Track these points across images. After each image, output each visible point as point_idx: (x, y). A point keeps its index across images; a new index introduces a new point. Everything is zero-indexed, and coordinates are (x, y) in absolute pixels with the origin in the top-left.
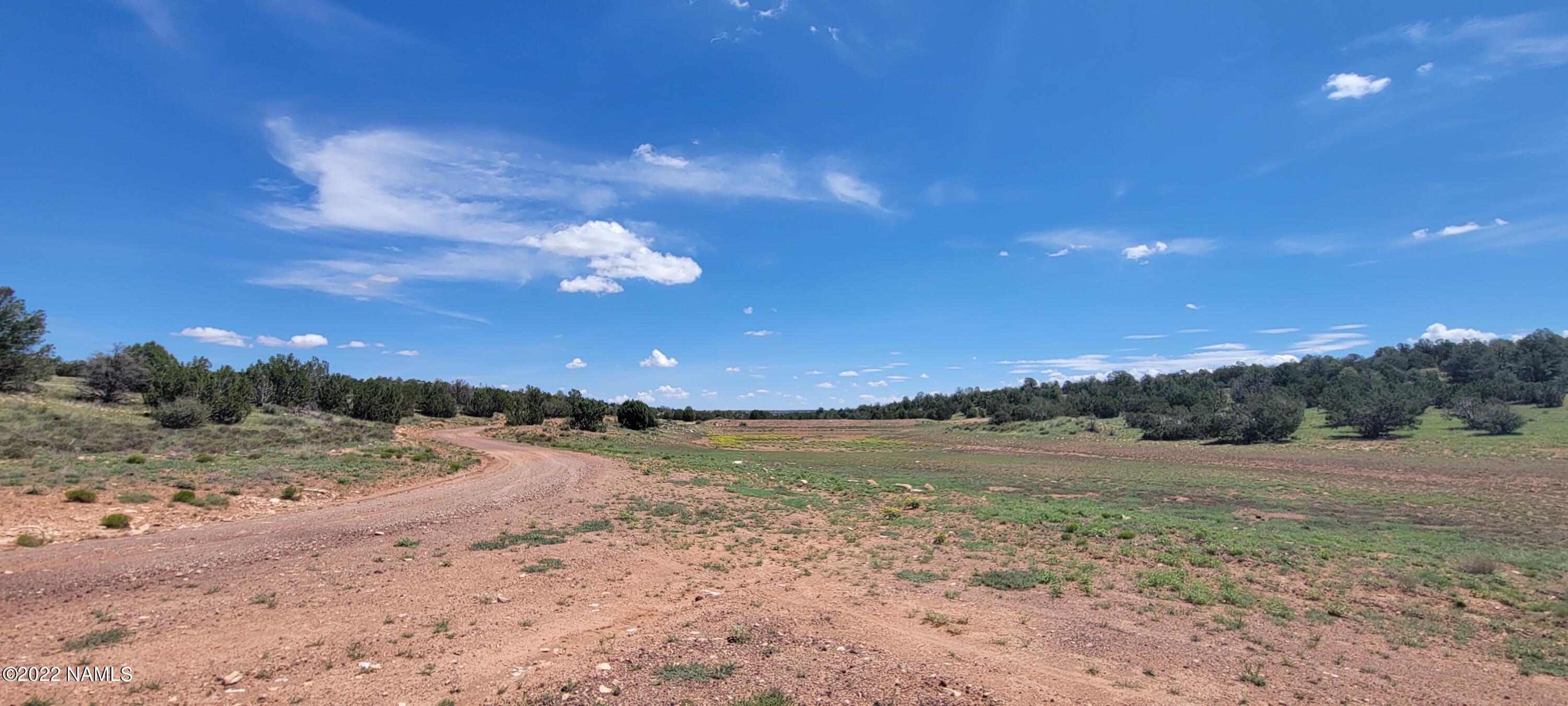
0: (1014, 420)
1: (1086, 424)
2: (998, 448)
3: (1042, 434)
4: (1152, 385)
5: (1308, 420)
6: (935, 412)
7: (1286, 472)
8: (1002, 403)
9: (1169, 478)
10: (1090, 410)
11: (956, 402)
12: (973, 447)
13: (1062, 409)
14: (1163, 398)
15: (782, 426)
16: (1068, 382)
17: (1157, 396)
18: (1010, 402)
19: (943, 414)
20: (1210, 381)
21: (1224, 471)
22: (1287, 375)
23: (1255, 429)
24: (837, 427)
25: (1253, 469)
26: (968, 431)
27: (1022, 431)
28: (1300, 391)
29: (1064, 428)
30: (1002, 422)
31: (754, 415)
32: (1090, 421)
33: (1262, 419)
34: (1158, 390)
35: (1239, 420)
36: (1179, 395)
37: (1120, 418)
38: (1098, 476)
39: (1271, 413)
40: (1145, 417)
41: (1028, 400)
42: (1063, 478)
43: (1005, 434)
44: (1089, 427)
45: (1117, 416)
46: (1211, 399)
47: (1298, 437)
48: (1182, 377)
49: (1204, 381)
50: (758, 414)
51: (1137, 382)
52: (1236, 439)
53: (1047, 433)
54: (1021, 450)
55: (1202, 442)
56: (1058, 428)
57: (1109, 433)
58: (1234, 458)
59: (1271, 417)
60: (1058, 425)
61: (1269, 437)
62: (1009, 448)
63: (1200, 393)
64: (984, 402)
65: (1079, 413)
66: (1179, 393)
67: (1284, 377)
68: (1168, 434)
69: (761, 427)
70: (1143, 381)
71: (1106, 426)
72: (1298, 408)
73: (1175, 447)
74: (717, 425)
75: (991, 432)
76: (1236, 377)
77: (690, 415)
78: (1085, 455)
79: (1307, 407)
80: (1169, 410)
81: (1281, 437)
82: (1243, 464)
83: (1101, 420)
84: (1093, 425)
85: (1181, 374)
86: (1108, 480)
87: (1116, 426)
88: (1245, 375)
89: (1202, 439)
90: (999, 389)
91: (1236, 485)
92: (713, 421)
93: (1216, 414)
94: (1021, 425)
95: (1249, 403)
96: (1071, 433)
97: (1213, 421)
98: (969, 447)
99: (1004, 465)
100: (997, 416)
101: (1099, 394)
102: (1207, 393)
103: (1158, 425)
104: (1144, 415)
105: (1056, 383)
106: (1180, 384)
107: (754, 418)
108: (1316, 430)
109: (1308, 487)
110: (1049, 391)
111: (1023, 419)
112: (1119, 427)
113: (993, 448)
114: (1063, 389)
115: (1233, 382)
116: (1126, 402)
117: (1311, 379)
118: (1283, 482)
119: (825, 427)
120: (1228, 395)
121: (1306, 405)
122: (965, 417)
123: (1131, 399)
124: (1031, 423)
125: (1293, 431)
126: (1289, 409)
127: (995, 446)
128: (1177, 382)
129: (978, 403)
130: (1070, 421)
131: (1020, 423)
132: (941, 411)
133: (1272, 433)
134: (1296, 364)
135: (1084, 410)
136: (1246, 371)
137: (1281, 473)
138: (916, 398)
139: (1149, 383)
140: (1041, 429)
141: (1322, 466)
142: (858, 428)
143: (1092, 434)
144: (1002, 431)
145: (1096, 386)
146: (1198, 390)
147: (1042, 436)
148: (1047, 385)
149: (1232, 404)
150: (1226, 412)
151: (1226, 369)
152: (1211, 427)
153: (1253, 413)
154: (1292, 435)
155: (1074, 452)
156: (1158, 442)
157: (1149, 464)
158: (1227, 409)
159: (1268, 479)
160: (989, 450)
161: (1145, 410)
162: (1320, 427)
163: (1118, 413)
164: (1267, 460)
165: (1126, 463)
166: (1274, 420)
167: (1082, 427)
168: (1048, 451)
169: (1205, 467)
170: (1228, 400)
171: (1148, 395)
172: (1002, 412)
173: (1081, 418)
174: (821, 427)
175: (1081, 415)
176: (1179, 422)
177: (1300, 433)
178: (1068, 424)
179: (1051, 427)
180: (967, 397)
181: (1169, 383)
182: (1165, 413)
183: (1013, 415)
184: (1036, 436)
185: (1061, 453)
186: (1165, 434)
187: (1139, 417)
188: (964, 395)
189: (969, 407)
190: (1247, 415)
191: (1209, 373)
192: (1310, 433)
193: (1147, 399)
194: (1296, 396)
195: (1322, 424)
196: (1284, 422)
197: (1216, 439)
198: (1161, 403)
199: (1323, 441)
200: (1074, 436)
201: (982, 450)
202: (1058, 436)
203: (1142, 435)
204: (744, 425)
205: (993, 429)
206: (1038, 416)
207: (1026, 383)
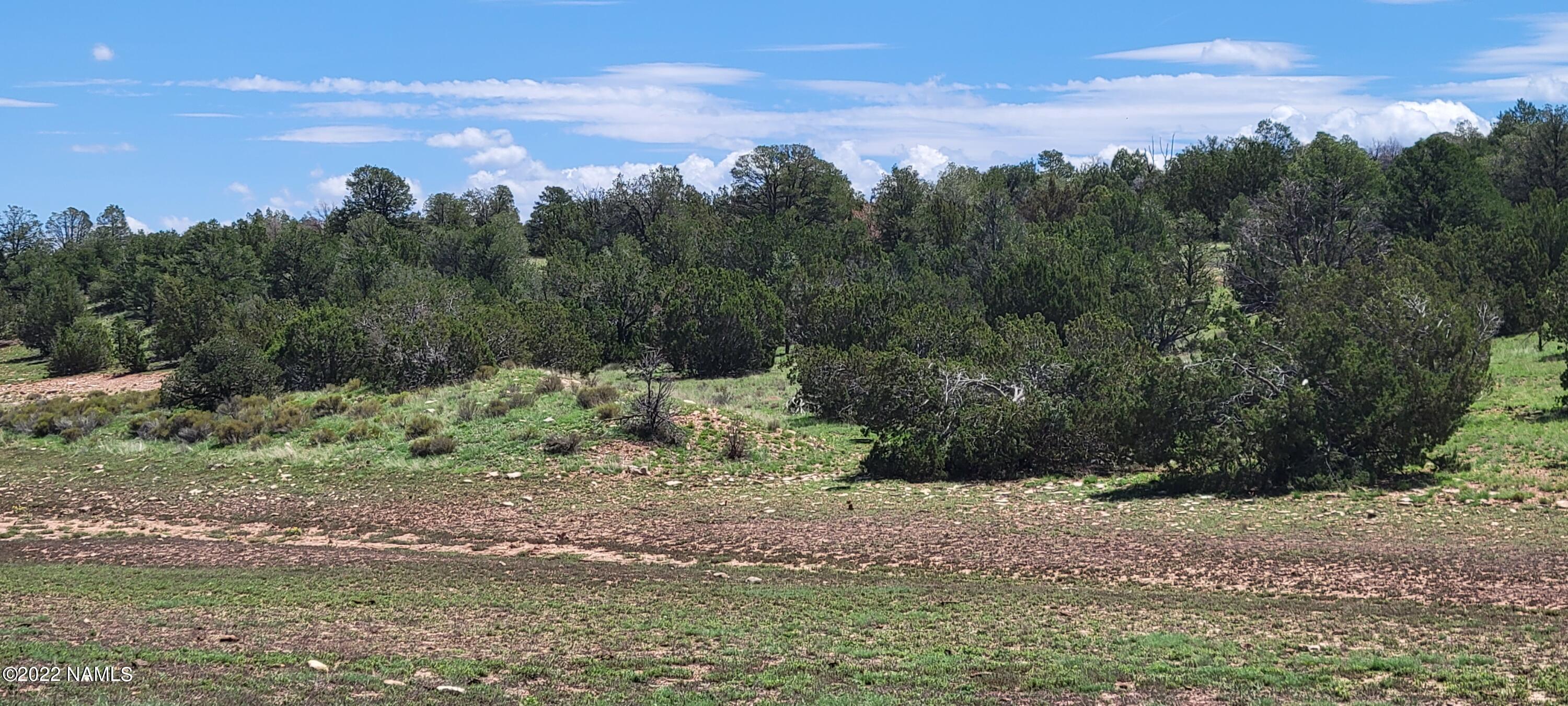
0: (289, 385)
1: (622, 403)
2: (199, 531)
3: (422, 452)
4: (918, 221)
5: (1501, 387)
7: (1409, 612)
8: (233, 295)
9: (958, 653)
10: (646, 338)
12: (76, 525)
13: (522, 327)
14: (963, 280)
16: (557, 195)
17: (938, 270)
18: (277, 292)
20: (1151, 205)
21: (1178, 615)
22: (1441, 189)
23: (1307, 424)
25: (1287, 603)
26: (50, 443)
27: (326, 440)
28: (1483, 261)
29: (523, 420)
30: (227, 392)
32: (642, 388)
33: (1334, 382)
34: (945, 241)
35: (1248, 385)
36: (1028, 272)
37: (778, 374)
38: (659, 653)
39: (1368, 355)
40: (880, 369)
41: (366, 283)
42: (496, 668)
43: (240, 454)
44: (637, 421)
45: (766, 367)
46: (1152, 288)
47: (1461, 458)
48: (1044, 187)
49: (1130, 205)
51: (860, 205)
52: (1233, 469)
53: (444, 449)
54: (312, 538)
55: (1103, 485)
56: (497, 425)
57: (720, 447)
58: (1218, 556)
59: (1370, 370)
60: (496, 410)
61: (1357, 462)
62: (256, 529)
63: (1109, 264)
64: (145, 288)
65: (596, 348)
66: (1024, 257)
67: (1430, 197)
68: (971, 447)
70: (883, 198)
71: (713, 412)
72: (1470, 331)
73: (993, 511)
75: (172, 448)
76: (1252, 192)
78: (610, 557)
79: (1504, 332)
80: (982, 338)
81: (1400, 462)
82: (1254, 581)
83: (693, 383)
84: (652, 406)
85: (1039, 170)
86: (699, 672)
87: (757, 415)
88: (1288, 185)
89: (1104, 472)
90: (226, 222)
91: (1216, 676)
93: (1167, 359)
94: (322, 409)
95: (1292, 307)
96: (556, 449)
97: (1149, 391)
98: (52, 524)
99: (222, 614)
100: (206, 364)
101: (691, 254)
102: (1138, 261)
103: (934, 407)
104: (876, 358)
105: (504, 195)
106: (1033, 218)
108: (1526, 430)
109: (1480, 672)
110: (467, 236)
111: (335, 377)
112: (767, 419)
113: (176, 530)
114: (533, 230)
115: (1239, 213)
116: (807, 299)
117: (1526, 207)
118: (1393, 656)
120: (1218, 274)
121: (1496, 318)
122: (41, 368)
123: (827, 283)
124: (371, 399)
125: (1443, 436)
126: (1436, 334)
127: (186, 519)
128: (1021, 212)
129: (115, 293)
130: (551, 387)
131: (317, 396)
133: (1369, 442)
134: (1475, 143)
135: (624, 335)
136: (1294, 167)
137: (1387, 615)
139: (906, 211)
140: (417, 431)
141: (1537, 579)
143: (646, 454)
144: (227, 439)
145: (682, 220)
146: (1102, 247)
147: (417, 464)
148: (458, 206)
149: (1228, 312)
150: (1204, 348)
151: (1215, 153)
152: (1141, 414)
153: (1305, 355)
154: (1439, 451)
155: (562, 540)
156: (926, 490)
157: (881, 590)
158: (1208, 335)
159: (1337, 642)
160: (154, 540)
161: (883, 336)
162: (1542, 417)
163: (771, 349)
164: (1342, 559)
165: (786, 590)
166: (1379, 383)
167: (606, 416)
168: (445, 538)
169: (1103, 599)
170: (1215, 298)
171: (903, 267)
172: (230, 340)
173: (606, 376)
175: (607, 359)
176: (1019, 395)
177: (1470, 442)
178: (543, 404)
179: (466, 416)
180: (60, 259)
181: (990, 209)
182: (962, 351)
183: (286, 356)
184: (388, 463)
185: (502, 548)
186: (957, 449)
187: (853, 370)
188: (40, 248)
189: (66, 316)
190: (1281, 360)
191: (1151, 169)
192: (1504, 441)
193: (897, 284)
194: (1466, 280)
195: (1549, 404)
196: (1416, 394)
197: (1157, 473)
198: (952, 302)
199: (1545, 476)
200: (569, 461)
201: (122, 539)
202: (491, 461)
203: (861, 453)
205: (185, 431)
206: (407, 365)
207: (356, 194)
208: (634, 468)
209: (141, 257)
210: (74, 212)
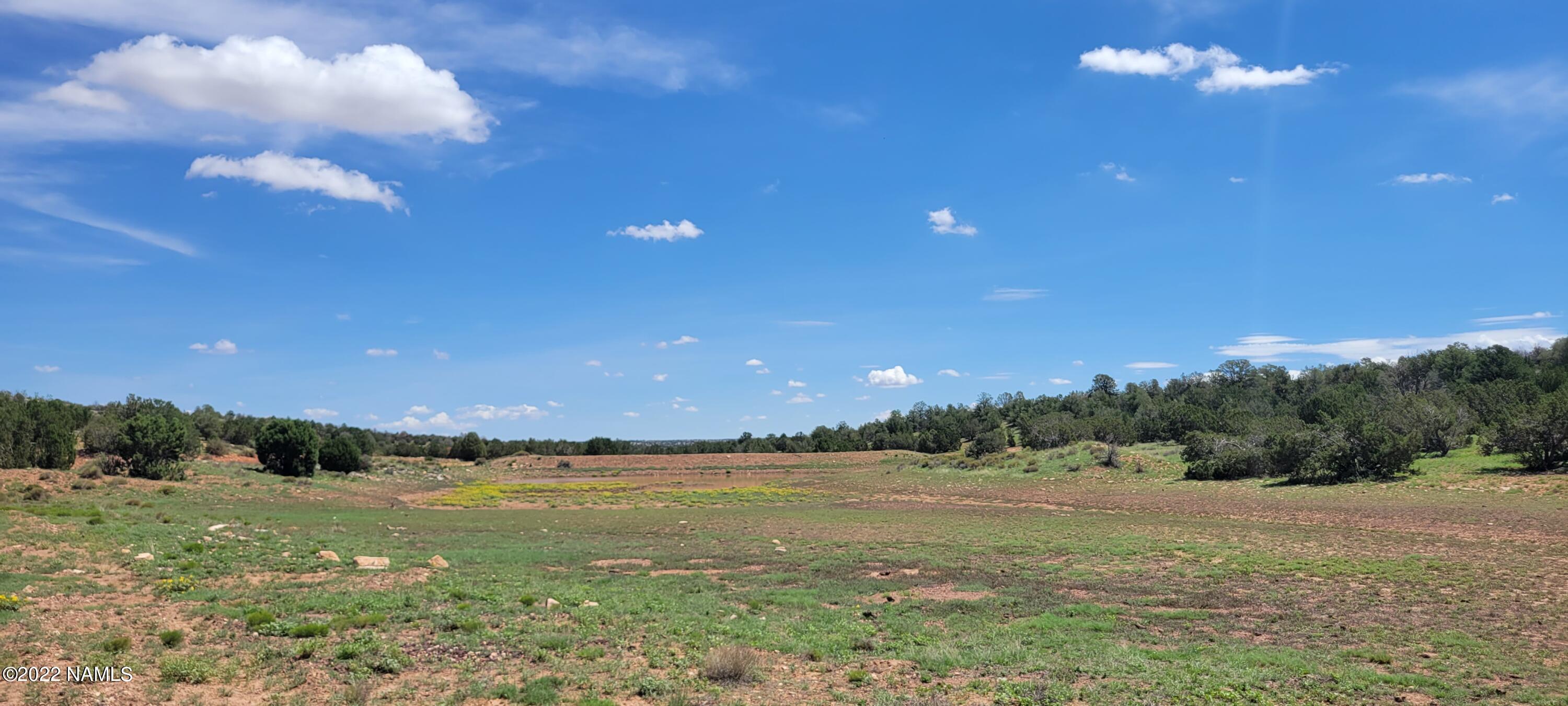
1: (1104, 453)
3: (1026, 471)
6: (931, 437)
11: (976, 420)
15: (637, 466)
19: (946, 441)
23: (1349, 457)
24: (739, 468)
27: (1002, 467)
29: (1069, 459)
30: (986, 452)
31: (596, 447)
32: (1110, 448)
47: (1422, 470)
50: (601, 446)
52: (1319, 475)
55: (1268, 482)
56: (1059, 461)
57: (1134, 470)
60: (1063, 456)
61: (1375, 471)
68: (1223, 468)
69: (597, 470)
74: (515, 466)
77: (474, 448)
81: (1393, 472)
84: (1112, 454)
89: (1271, 476)
92: (509, 459)
96: (1072, 470)
103: (1211, 452)
107: (595, 453)
119: (716, 468)
127: (936, 495)
132: (943, 436)
138: (912, 412)
140: (1031, 464)
142: (777, 467)
143: (1101, 471)
147: (1020, 475)
152: (1285, 454)
154: (1414, 467)
164: (1335, 510)
167: (1096, 458)
174: (710, 468)
176: (1246, 447)
178: (1079, 454)
179: (1051, 458)
184: (1012, 475)
186: (1217, 468)
188: (993, 407)
199: (1457, 477)
202: (1047, 475)
203: (1184, 470)
204: (567, 465)
205: (962, 465)
206: (1043, 441)
207: (1096, 383)
208: (1098, 476)
209: (1023, 408)
210: (1007, 394)
